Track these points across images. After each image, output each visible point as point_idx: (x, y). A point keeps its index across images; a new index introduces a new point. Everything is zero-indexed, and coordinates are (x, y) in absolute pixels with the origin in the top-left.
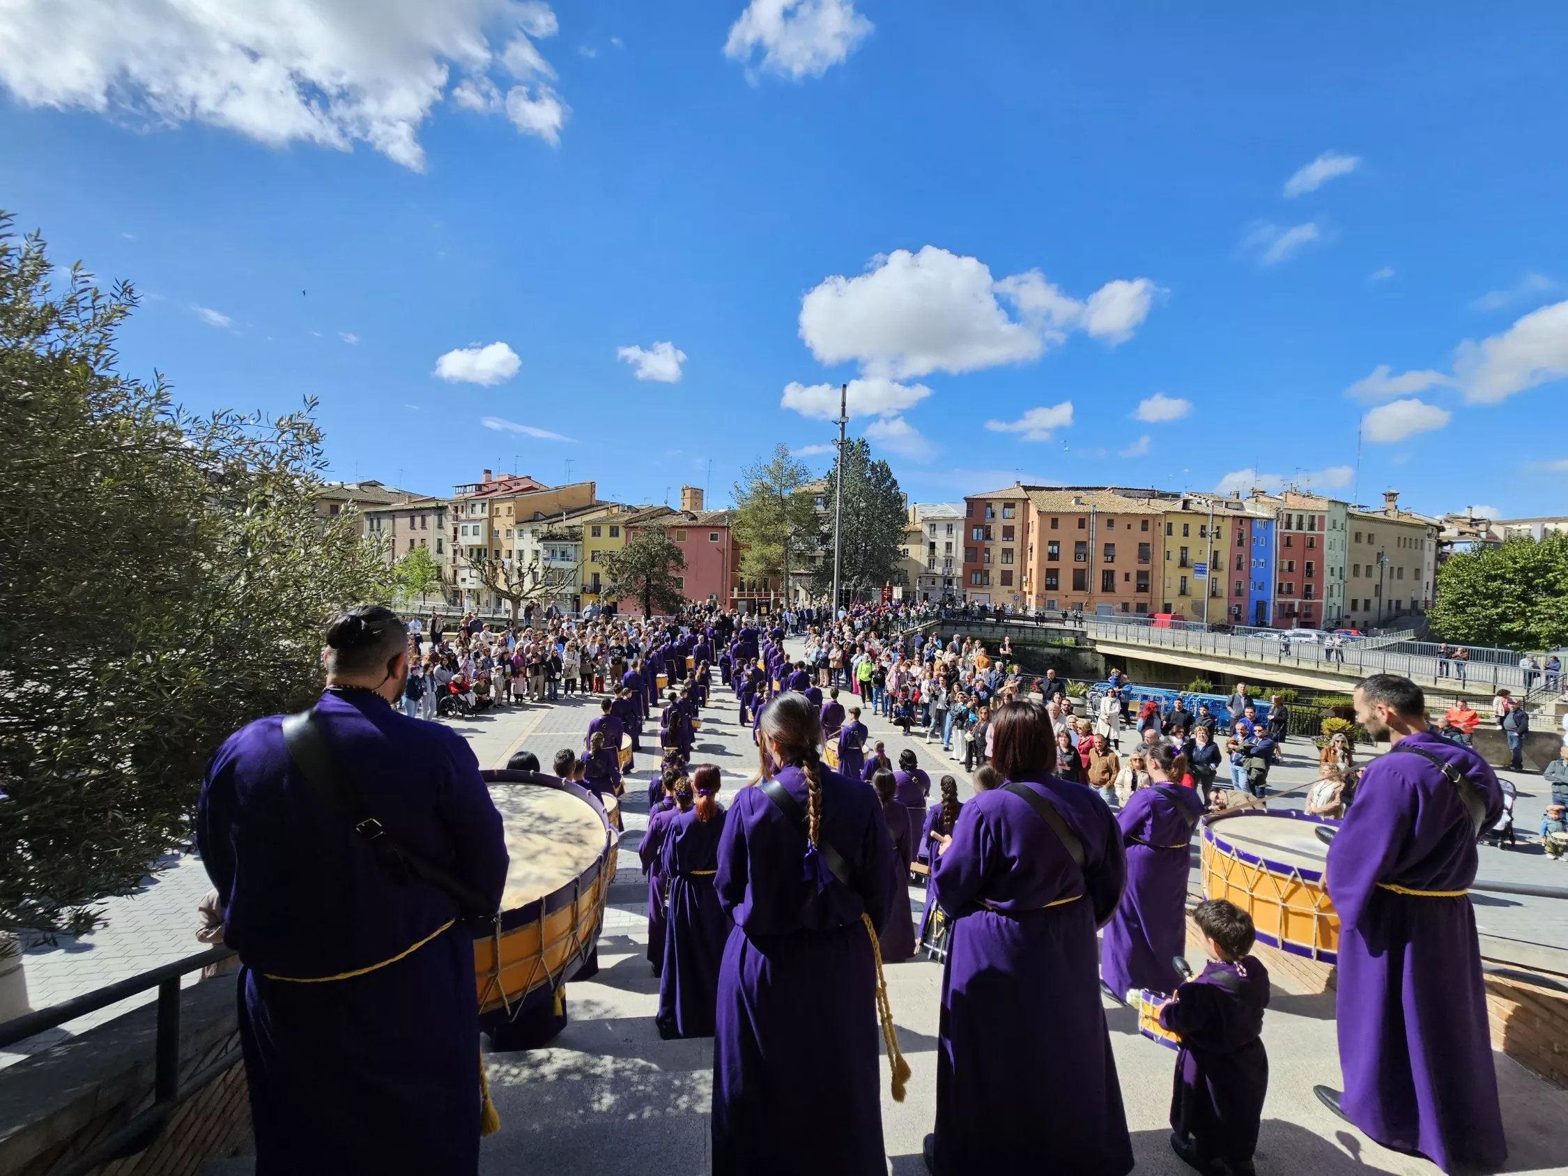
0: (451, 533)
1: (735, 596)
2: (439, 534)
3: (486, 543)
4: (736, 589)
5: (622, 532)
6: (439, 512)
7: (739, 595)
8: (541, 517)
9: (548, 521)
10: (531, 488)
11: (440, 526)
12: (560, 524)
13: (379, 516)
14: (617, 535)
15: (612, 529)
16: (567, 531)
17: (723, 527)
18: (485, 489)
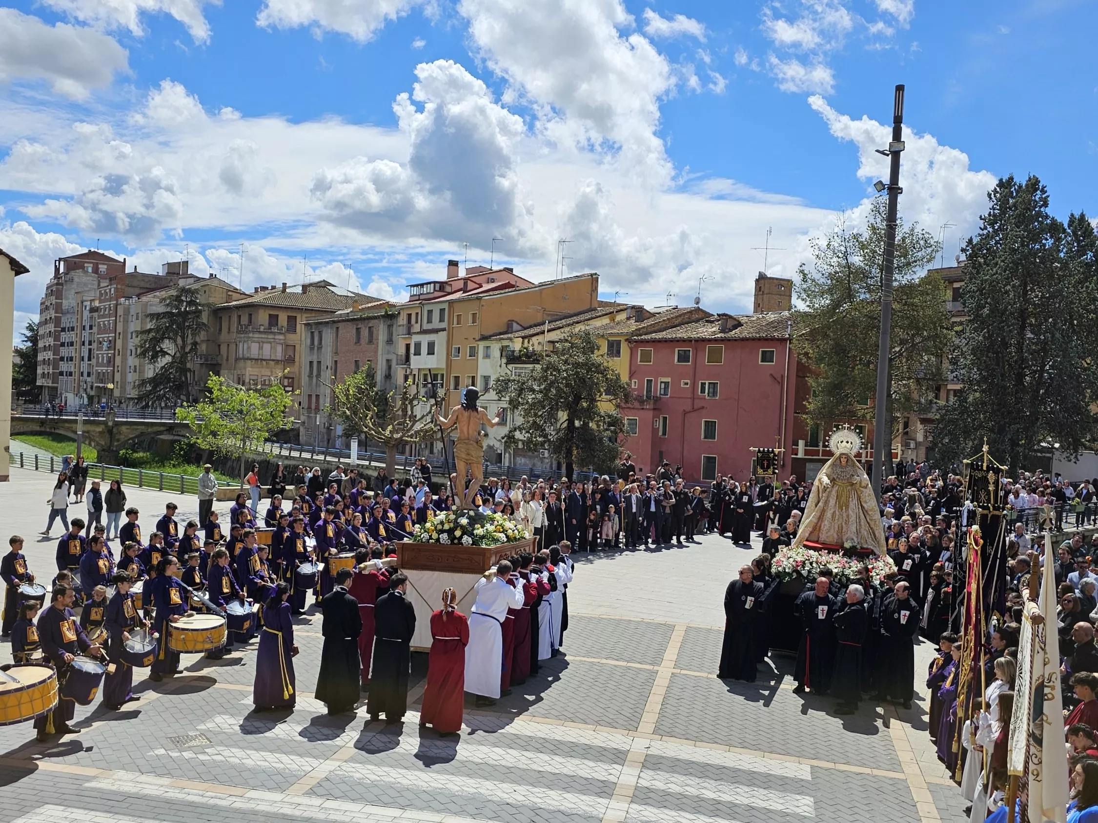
0: (402, 351)
1: (801, 455)
2: (388, 353)
3: (443, 365)
4: (801, 443)
5: (625, 349)
6: (389, 322)
7: (807, 452)
8: (515, 326)
9: (523, 333)
10: (508, 286)
11: (390, 341)
12: (540, 338)
13: (321, 327)
14: (618, 354)
15: (611, 345)
16: (549, 348)
17: (783, 340)
18: (448, 289)
